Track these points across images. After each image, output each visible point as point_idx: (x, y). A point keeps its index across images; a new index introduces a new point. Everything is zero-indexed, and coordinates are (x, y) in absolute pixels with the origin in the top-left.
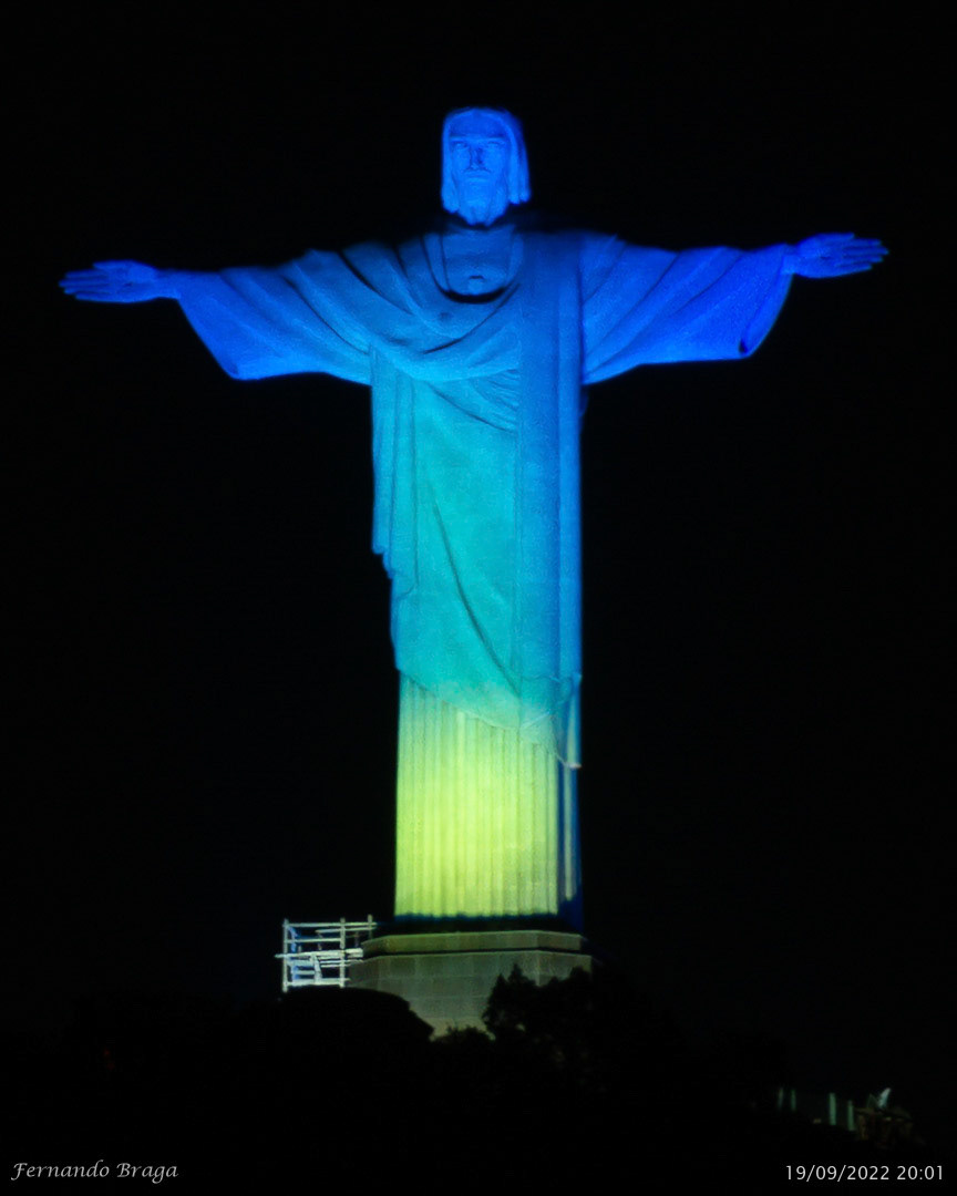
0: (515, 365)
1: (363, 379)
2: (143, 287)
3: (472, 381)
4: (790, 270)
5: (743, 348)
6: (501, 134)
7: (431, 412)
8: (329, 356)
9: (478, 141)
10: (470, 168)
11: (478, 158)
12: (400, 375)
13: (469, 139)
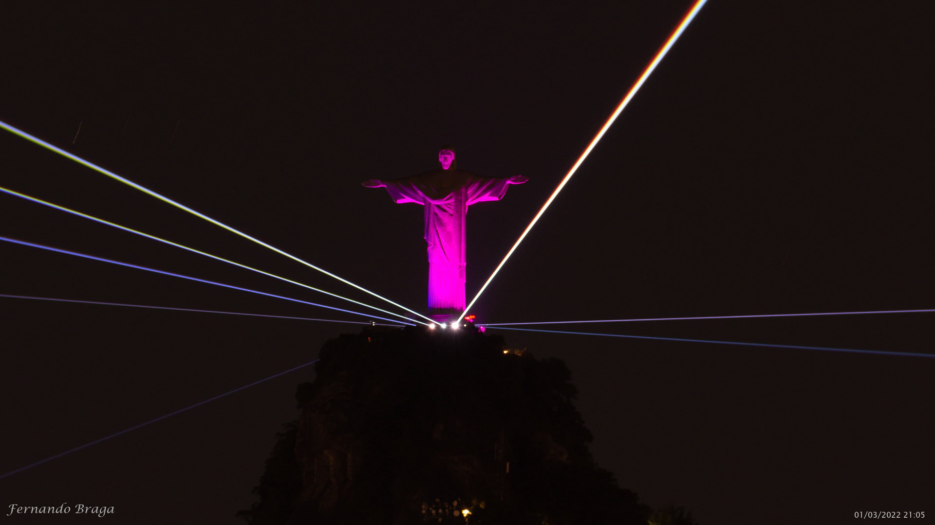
0: (453, 201)
1: (424, 204)
2: (379, 184)
3: (445, 204)
4: (509, 182)
5: (499, 198)
6: (450, 154)
7: (437, 211)
8: (415, 199)
9: (447, 156)
10: (444, 161)
11: (445, 159)
12: (430, 202)
13: (444, 156)
